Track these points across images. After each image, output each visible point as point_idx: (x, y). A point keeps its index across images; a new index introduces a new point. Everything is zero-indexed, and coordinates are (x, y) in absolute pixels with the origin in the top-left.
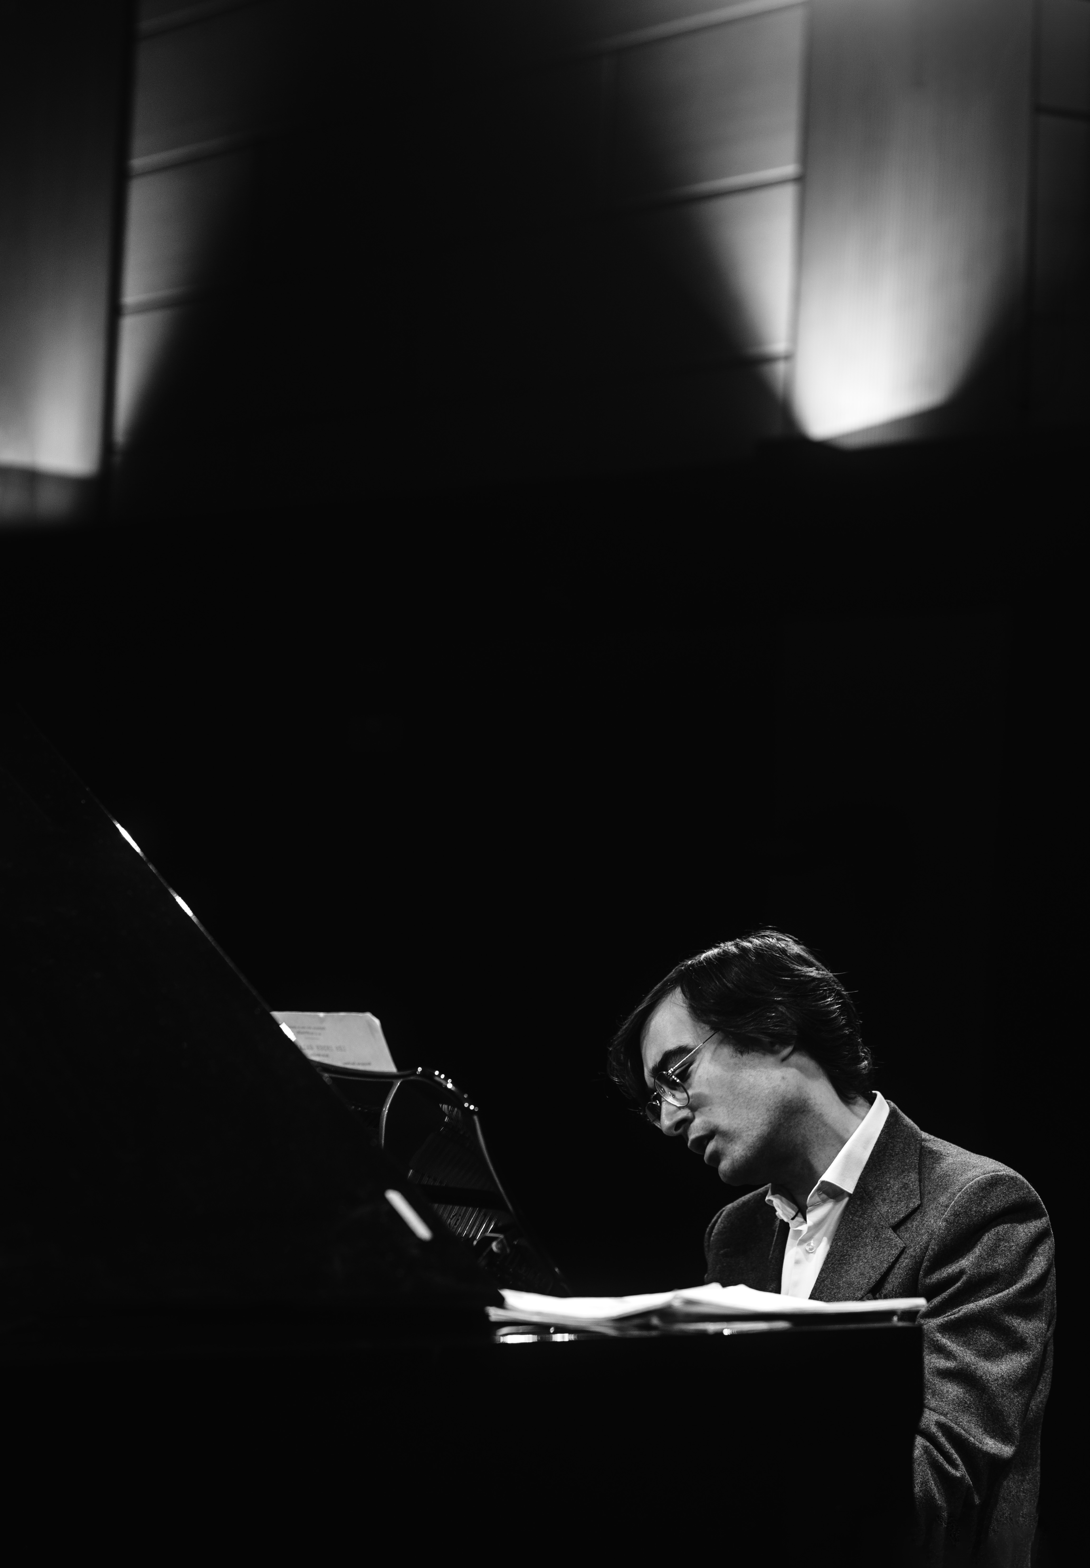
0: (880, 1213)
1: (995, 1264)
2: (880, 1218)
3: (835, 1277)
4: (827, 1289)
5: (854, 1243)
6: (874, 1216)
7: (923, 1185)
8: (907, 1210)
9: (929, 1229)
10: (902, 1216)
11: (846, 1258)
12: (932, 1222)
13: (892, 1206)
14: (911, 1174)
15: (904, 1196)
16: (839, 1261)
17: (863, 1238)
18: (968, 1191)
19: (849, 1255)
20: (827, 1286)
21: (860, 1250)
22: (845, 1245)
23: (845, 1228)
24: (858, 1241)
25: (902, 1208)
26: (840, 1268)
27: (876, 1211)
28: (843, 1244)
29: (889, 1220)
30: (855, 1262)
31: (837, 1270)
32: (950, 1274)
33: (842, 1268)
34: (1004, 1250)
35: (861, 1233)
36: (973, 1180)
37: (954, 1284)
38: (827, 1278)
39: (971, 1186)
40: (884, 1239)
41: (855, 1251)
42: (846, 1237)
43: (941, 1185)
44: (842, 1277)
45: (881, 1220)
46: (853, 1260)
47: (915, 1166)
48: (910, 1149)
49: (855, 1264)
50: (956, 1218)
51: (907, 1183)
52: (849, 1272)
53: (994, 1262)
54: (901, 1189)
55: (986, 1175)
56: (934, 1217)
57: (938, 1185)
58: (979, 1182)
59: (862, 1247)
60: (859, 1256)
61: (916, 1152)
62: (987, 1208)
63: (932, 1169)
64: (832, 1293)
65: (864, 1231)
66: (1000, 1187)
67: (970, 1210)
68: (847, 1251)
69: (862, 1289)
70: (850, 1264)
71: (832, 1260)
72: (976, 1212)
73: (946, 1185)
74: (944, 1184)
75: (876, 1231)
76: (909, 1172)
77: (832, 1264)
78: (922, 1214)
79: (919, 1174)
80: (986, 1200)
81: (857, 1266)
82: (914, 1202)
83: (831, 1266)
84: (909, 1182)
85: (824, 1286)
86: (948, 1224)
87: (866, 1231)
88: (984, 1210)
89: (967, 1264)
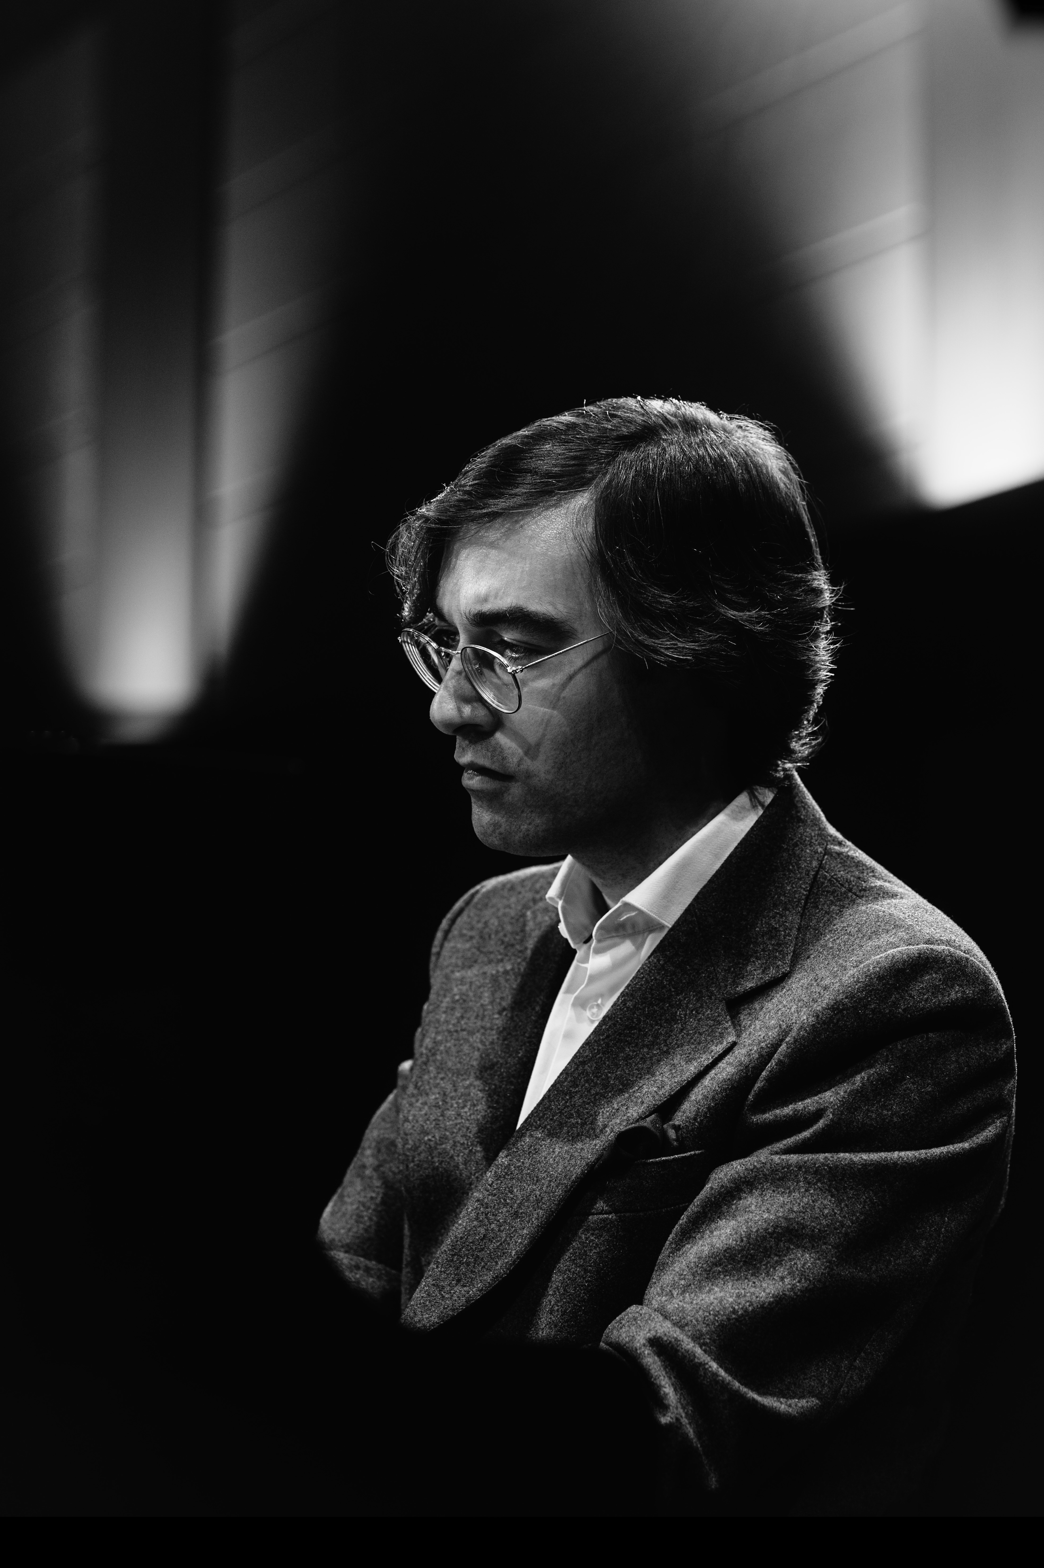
0: (714, 970)
1: (885, 1112)
2: (712, 979)
3: (605, 1063)
4: (587, 1081)
5: (655, 1011)
6: (703, 973)
7: (803, 939)
8: (761, 978)
9: (783, 1021)
10: (750, 986)
11: (634, 1034)
12: (793, 1010)
13: (739, 963)
14: (787, 912)
15: (763, 950)
16: (620, 1034)
17: (671, 1006)
18: (869, 970)
19: (640, 1030)
20: (588, 1075)
21: (661, 1026)
22: (638, 1009)
23: (646, 979)
24: (663, 1008)
25: (755, 970)
26: (618, 1048)
27: (709, 964)
28: (634, 1006)
29: (726, 986)
30: (647, 1046)
31: (612, 1050)
32: (799, 1112)
33: (622, 1050)
34: (910, 1090)
35: (672, 995)
36: (885, 951)
37: (800, 1131)
38: (590, 1060)
39: (878, 963)
40: (708, 1018)
41: (651, 1025)
42: (643, 994)
43: (831, 948)
44: (617, 1066)
45: (713, 983)
46: (643, 1041)
47: (799, 901)
48: (799, 868)
49: (646, 1050)
50: (836, 1015)
51: (776, 928)
52: (631, 1061)
53: (884, 1107)
54: (763, 936)
55: (911, 947)
56: (799, 1001)
57: (826, 945)
58: (894, 957)
59: (667, 1021)
60: (656, 1036)
61: (808, 875)
62: (897, 1008)
63: (826, 912)
64: (593, 1092)
65: (678, 994)
66: (931, 974)
67: (865, 1006)
68: (639, 1021)
69: (642, 1103)
70: (637, 1045)
71: (608, 1030)
72: (873, 1011)
73: (839, 950)
74: (836, 947)
75: (697, 1000)
76: (786, 909)
77: (608, 1037)
78: (785, 990)
79: (802, 916)
80: (899, 993)
81: (648, 1054)
82: (778, 967)
83: (603, 1040)
84: (780, 926)
85: (582, 1073)
86: (819, 1023)
87: (681, 993)
88: (890, 1011)
89: (832, 1100)
